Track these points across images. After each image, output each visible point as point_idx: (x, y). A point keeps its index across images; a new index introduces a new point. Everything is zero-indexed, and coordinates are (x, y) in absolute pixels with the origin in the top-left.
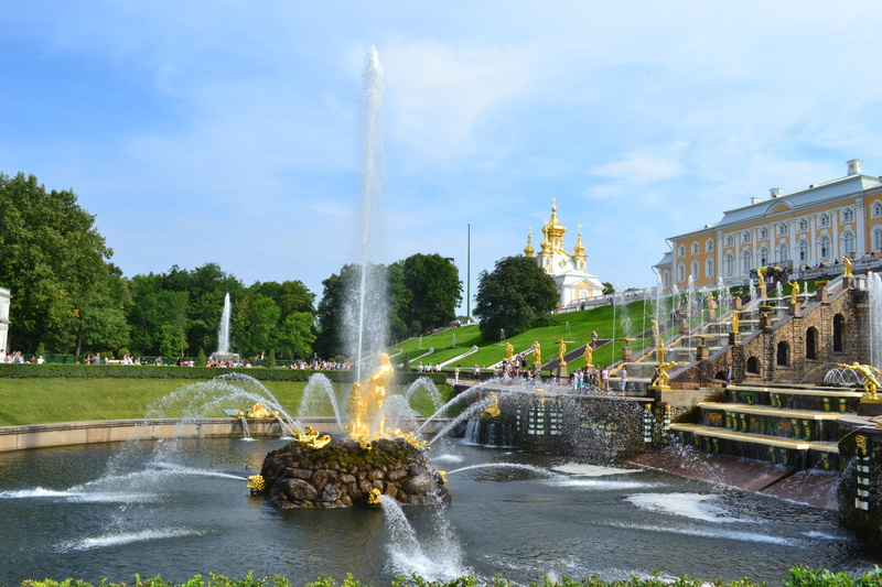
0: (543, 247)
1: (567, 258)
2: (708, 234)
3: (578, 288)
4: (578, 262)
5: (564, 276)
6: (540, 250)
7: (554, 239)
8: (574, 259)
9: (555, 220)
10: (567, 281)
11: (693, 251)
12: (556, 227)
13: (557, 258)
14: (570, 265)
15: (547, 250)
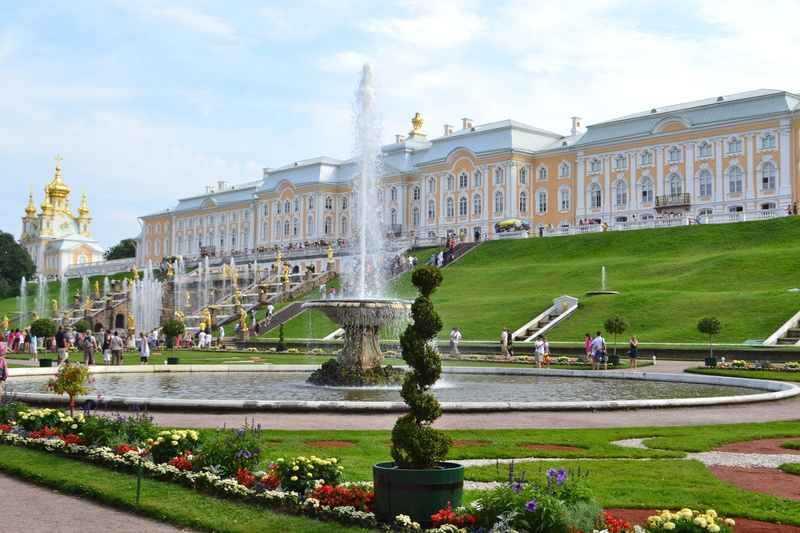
0: (44, 208)
1: (70, 221)
2: (166, 217)
3: (76, 253)
4: (82, 225)
5: (62, 240)
6: (40, 211)
7: (56, 200)
8: (77, 221)
9: (59, 180)
10: (65, 246)
11: (157, 230)
12: (58, 187)
13: (58, 220)
14: (72, 228)
15: (48, 212)
